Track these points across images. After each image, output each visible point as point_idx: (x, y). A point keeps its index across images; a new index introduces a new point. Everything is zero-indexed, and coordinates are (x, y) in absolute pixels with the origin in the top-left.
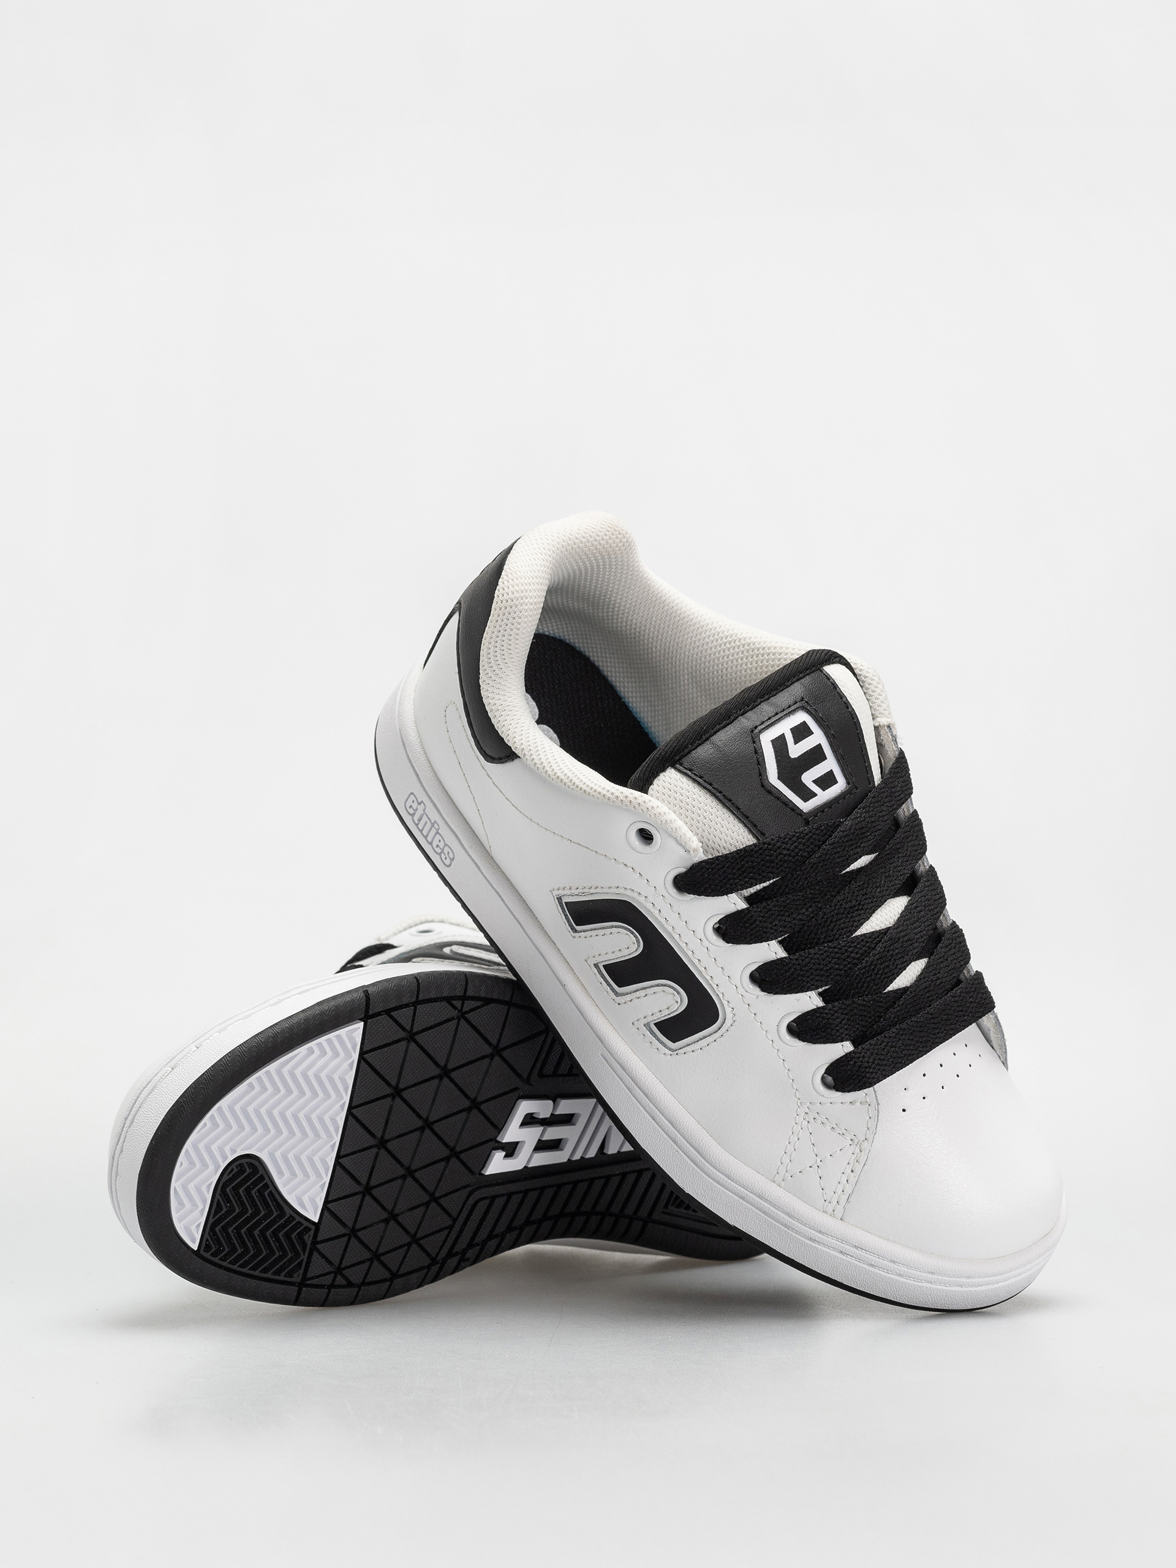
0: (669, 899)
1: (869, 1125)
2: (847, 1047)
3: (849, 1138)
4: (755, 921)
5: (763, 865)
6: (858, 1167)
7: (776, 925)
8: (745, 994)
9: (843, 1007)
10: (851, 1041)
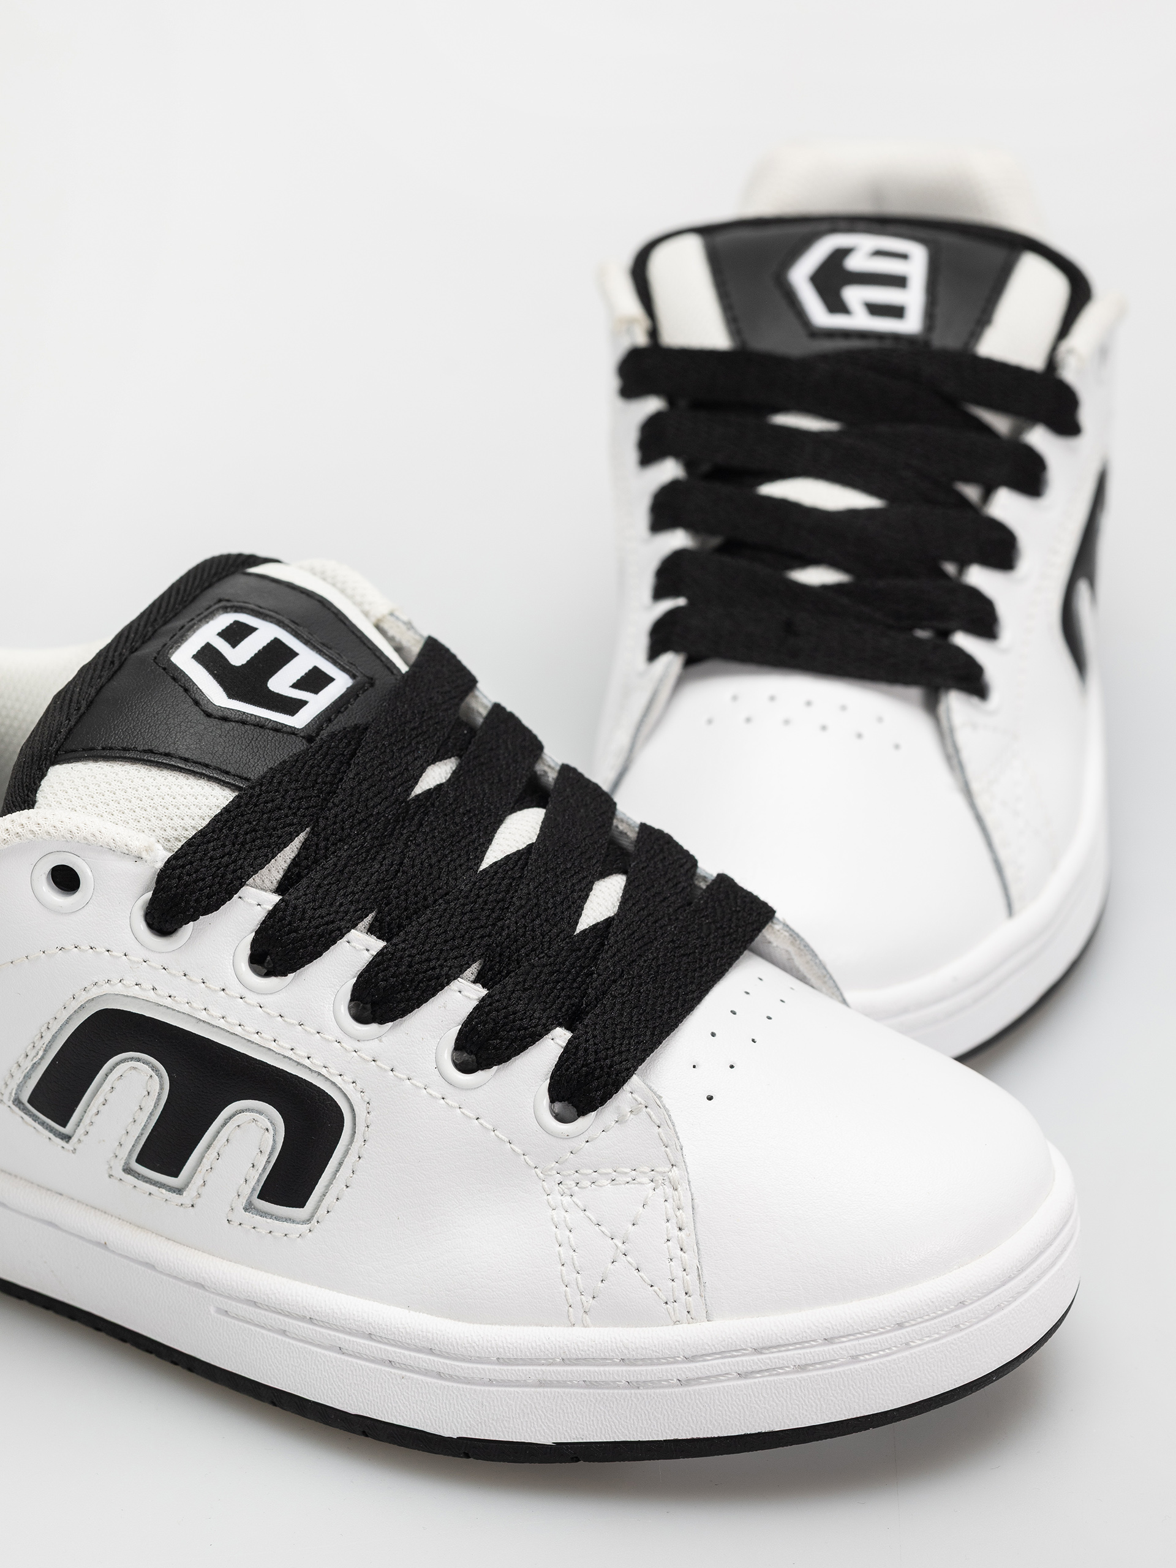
0: (156, 961)
1: (664, 1139)
2: (559, 1038)
3: (646, 1180)
4: (304, 912)
5: (269, 819)
6: (685, 1216)
7: (341, 905)
8: (357, 1046)
9: (520, 979)
10: (560, 1025)
